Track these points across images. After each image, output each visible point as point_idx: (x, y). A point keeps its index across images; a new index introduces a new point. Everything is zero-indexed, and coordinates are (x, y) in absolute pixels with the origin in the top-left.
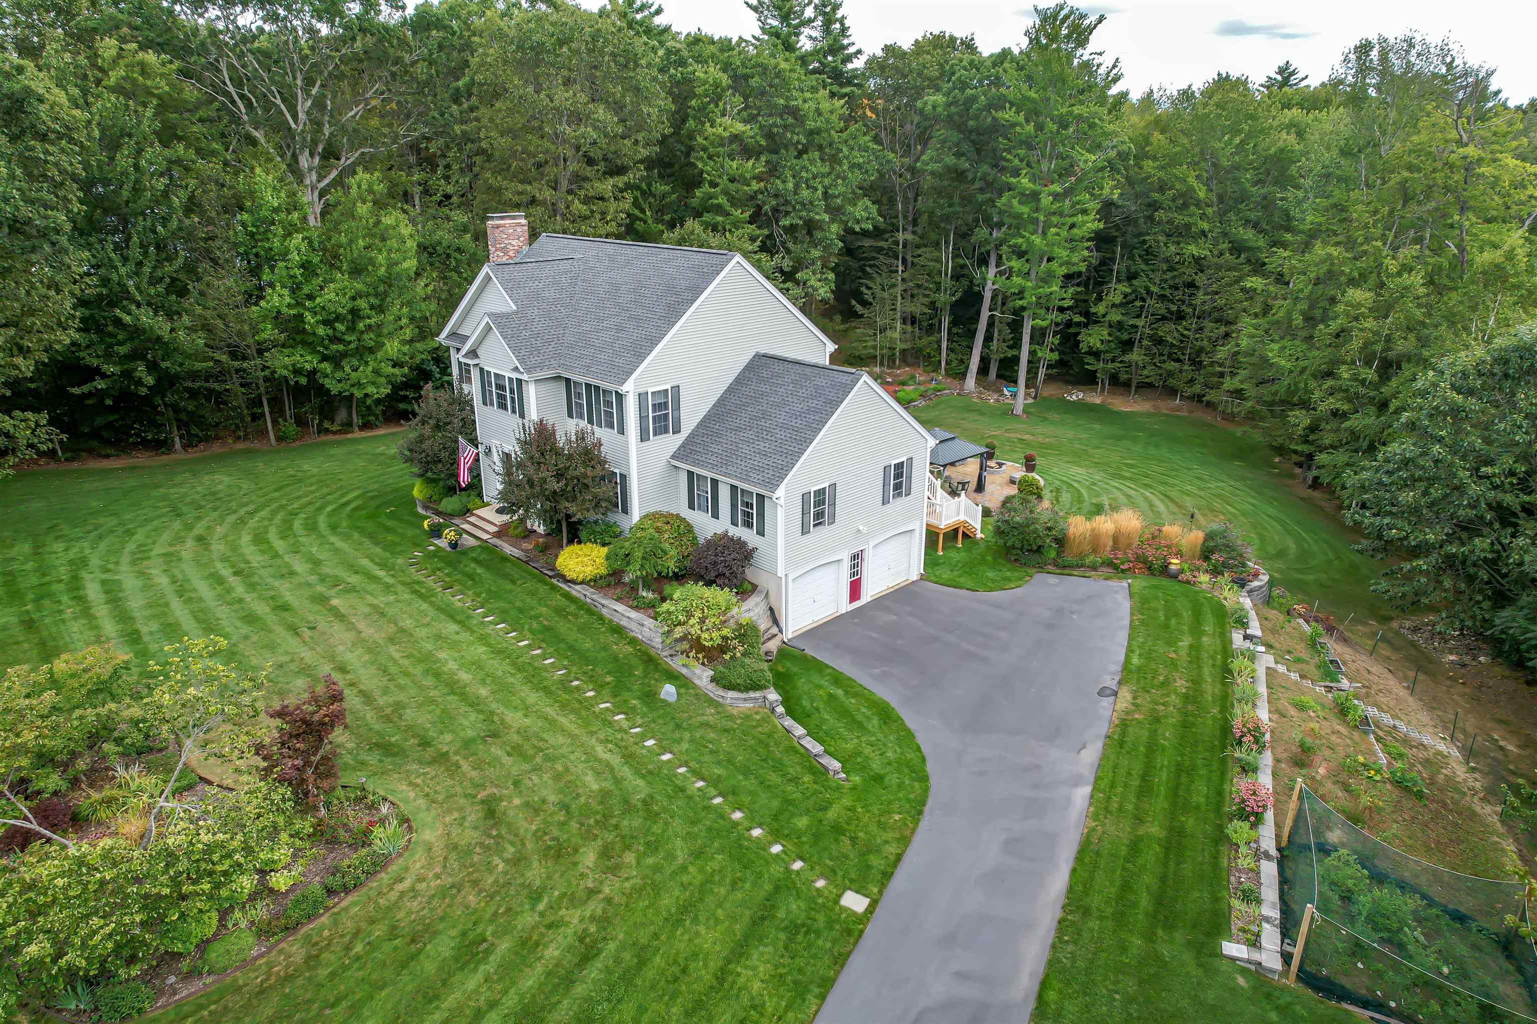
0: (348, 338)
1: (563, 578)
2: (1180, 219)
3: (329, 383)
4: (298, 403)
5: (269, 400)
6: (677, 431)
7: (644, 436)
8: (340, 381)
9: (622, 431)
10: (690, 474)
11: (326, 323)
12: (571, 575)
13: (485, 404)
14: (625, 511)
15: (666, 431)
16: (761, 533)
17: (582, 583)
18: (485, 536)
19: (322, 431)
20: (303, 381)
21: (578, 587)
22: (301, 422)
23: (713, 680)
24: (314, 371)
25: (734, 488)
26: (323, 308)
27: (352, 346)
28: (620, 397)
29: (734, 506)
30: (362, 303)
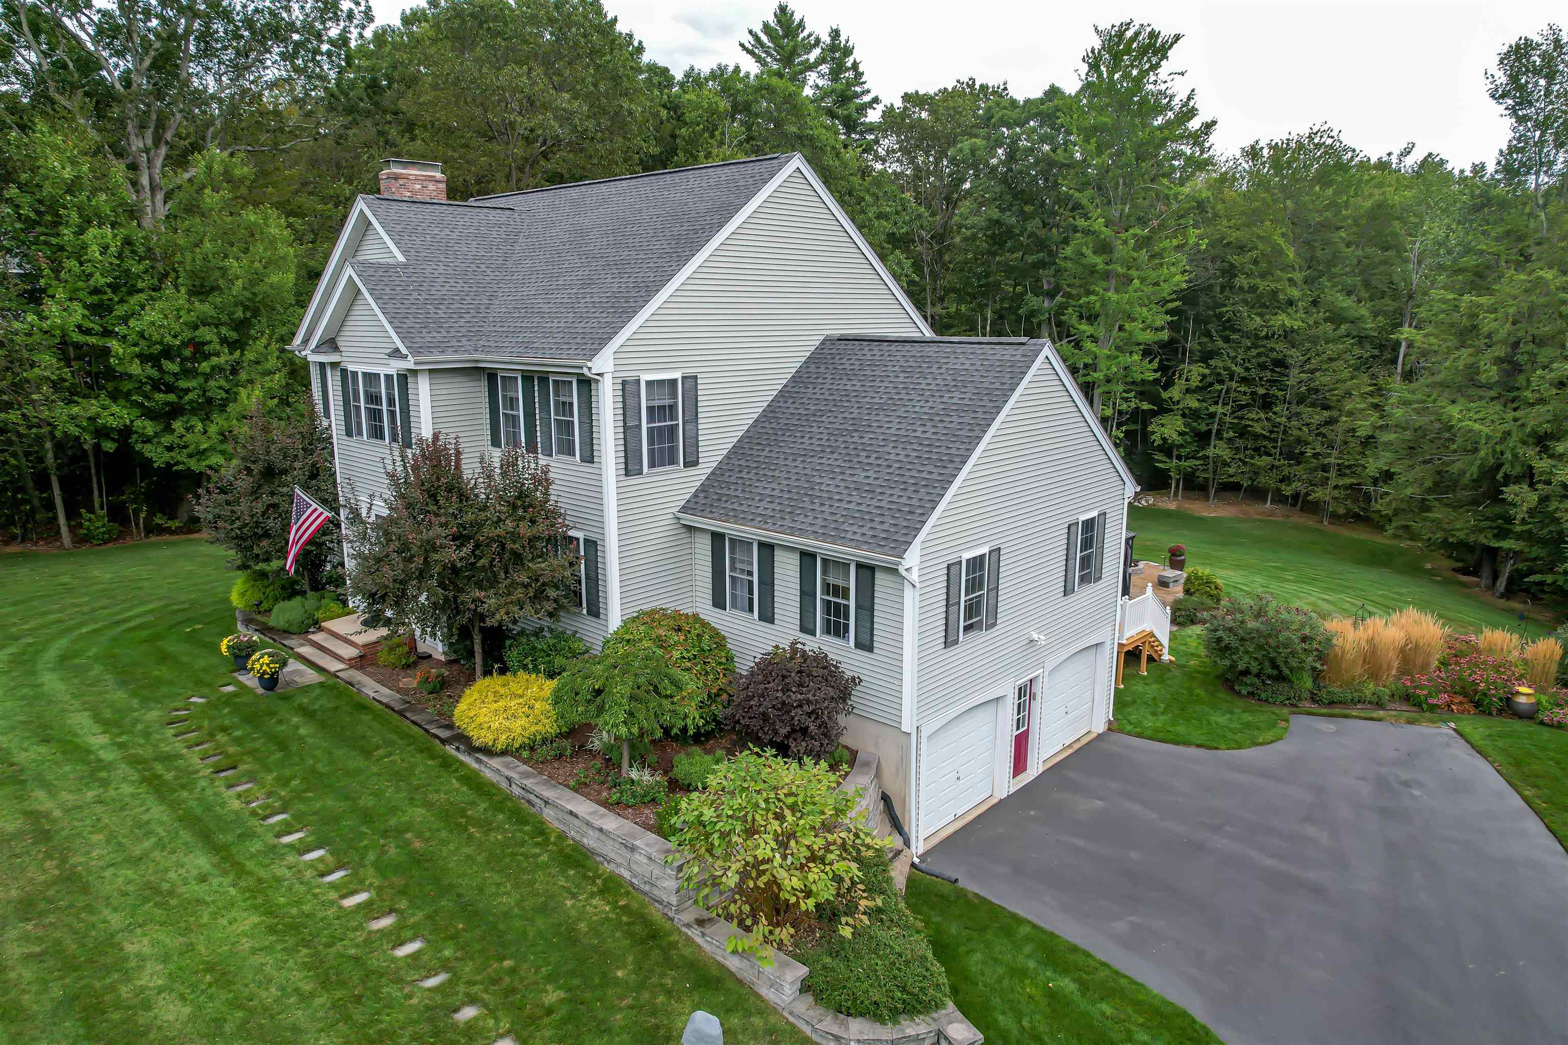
0: (183, 384)
1: (463, 740)
2: (1264, 285)
3: (149, 451)
4: (114, 488)
5: (61, 480)
6: (692, 462)
7: (630, 467)
8: (170, 449)
9: (589, 457)
10: (717, 538)
11: (144, 358)
12: (481, 737)
13: (349, 433)
14: (595, 612)
15: (673, 461)
16: (866, 645)
17: (504, 753)
18: (334, 666)
19: (152, 530)
20: (109, 446)
21: (495, 762)
22: (118, 514)
23: (806, 987)
24: (126, 432)
25: (807, 558)
26: (142, 335)
27: (190, 396)
28: (587, 384)
29: (807, 594)
30: (206, 334)
